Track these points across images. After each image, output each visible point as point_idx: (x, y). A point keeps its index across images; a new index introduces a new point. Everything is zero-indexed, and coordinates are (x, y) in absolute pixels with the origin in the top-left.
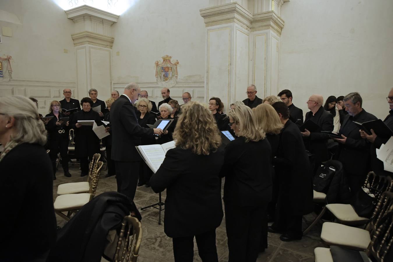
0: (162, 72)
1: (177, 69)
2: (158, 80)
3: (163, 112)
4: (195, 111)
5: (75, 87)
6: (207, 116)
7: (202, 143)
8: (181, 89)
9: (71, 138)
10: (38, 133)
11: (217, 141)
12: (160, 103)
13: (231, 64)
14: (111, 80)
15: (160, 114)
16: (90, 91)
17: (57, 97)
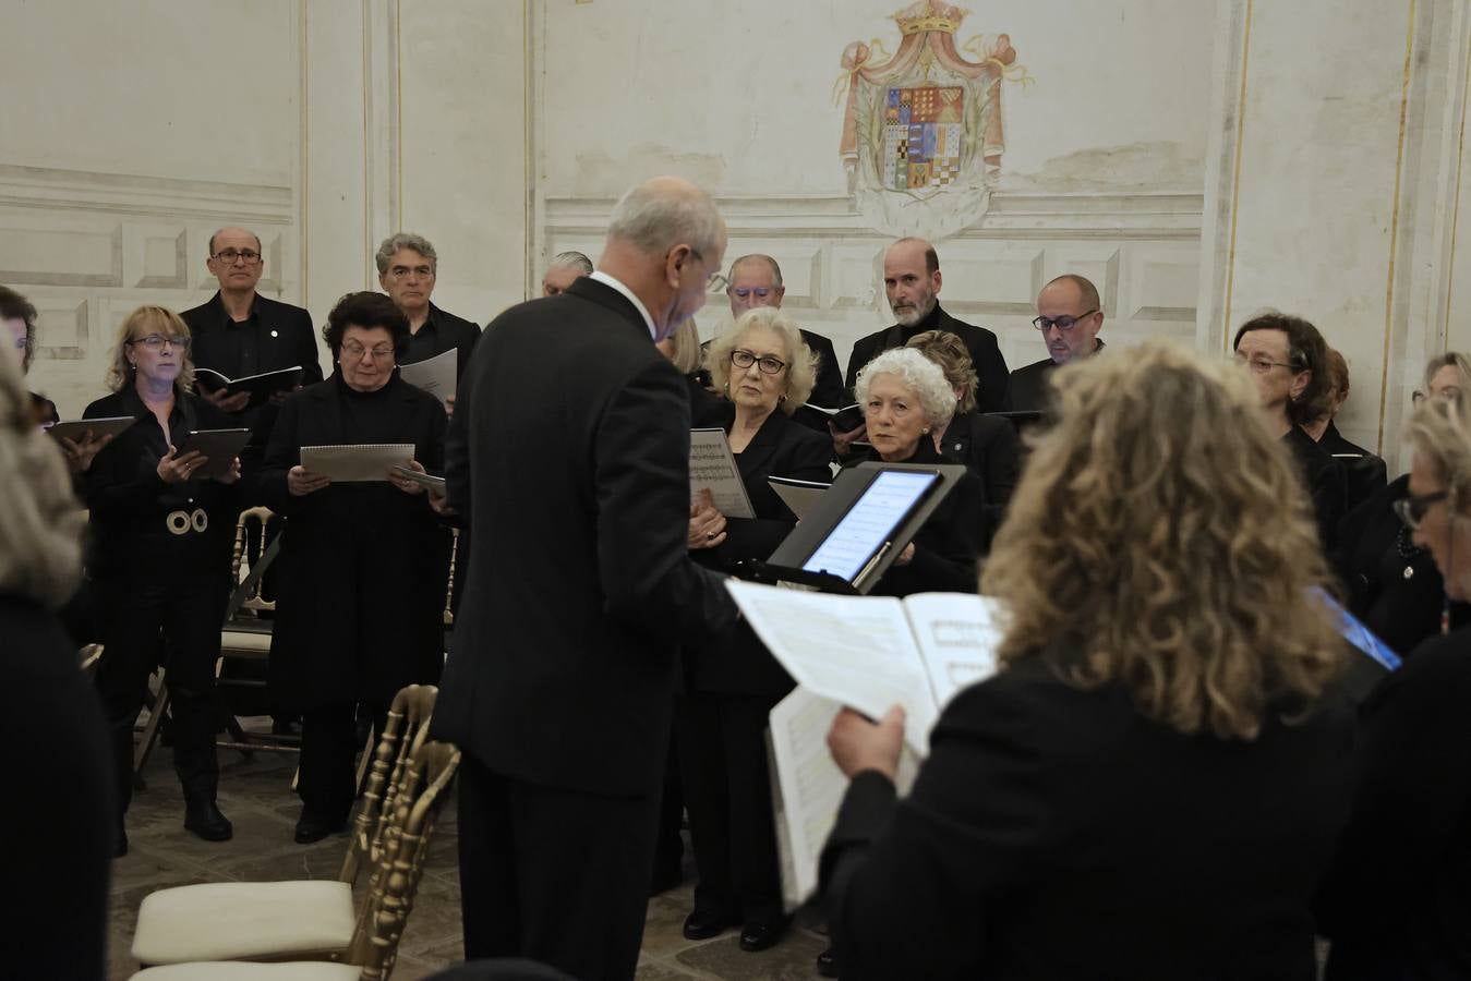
0: (891, 121)
1: (998, 105)
2: (861, 184)
3: (886, 405)
4: (1160, 415)
5: (283, 220)
6: (1243, 457)
7: (1202, 647)
8: (1028, 250)
9: (244, 571)
10: (21, 519)
11: (1314, 645)
12: (867, 350)
13: (1422, 59)
14: (532, 178)
15: (857, 418)
16: (390, 248)
17: (162, 283)
